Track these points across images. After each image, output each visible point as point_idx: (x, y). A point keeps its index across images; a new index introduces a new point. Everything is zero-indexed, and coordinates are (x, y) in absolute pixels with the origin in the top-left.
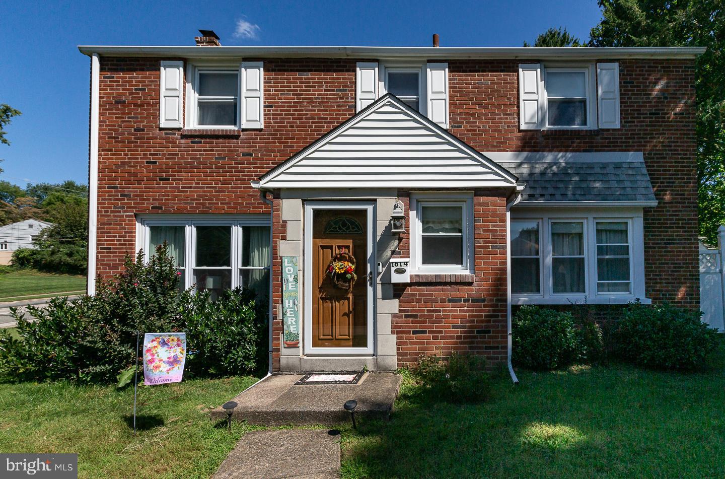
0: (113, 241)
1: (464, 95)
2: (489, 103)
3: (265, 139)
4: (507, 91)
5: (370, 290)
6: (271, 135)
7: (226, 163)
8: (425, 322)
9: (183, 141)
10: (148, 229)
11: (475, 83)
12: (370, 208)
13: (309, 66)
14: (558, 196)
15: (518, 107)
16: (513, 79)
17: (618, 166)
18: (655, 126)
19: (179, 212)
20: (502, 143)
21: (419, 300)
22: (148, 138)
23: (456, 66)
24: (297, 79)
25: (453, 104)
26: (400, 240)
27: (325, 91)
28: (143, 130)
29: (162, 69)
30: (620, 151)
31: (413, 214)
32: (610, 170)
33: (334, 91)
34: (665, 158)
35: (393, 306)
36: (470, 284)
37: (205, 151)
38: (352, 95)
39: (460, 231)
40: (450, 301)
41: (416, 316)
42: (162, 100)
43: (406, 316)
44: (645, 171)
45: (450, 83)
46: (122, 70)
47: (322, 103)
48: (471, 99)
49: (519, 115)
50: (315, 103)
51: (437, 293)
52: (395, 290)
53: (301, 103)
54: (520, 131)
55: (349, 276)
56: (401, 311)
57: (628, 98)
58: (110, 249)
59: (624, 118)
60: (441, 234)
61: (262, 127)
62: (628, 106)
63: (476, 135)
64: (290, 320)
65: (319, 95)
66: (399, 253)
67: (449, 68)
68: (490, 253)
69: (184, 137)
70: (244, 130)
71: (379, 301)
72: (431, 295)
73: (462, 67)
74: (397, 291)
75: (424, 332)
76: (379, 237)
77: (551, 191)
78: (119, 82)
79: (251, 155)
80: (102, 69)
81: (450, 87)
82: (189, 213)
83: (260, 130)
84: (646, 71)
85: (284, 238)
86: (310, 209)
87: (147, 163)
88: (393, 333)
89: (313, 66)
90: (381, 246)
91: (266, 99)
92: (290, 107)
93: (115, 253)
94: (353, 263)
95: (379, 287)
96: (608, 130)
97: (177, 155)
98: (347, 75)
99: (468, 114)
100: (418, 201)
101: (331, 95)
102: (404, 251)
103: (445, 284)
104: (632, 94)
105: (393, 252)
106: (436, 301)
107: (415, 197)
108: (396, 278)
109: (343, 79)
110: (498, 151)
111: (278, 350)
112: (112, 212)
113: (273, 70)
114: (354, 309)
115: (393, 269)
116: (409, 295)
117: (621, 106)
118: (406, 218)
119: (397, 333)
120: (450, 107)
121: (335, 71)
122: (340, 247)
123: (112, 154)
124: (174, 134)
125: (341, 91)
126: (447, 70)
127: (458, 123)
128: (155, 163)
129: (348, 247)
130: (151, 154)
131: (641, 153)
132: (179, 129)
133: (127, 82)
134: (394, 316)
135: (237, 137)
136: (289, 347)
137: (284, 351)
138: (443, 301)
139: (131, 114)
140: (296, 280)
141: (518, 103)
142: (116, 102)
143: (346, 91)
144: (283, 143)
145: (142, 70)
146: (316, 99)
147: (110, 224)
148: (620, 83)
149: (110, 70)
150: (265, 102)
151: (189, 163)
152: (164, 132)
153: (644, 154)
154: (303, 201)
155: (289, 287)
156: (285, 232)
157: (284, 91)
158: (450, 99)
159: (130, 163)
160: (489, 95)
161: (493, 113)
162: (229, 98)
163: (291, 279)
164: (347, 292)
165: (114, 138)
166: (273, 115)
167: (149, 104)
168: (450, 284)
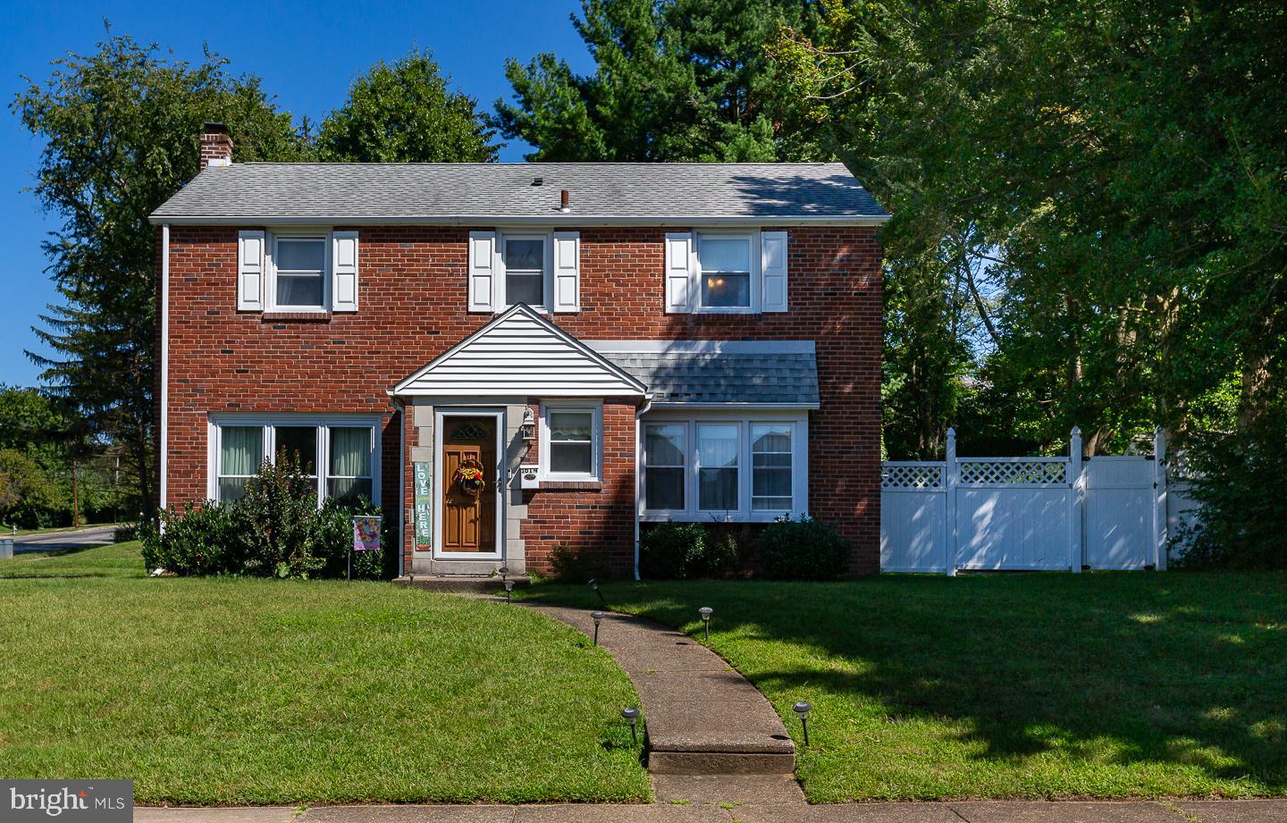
0: (184, 443)
1: (598, 271)
2: (628, 281)
3: (359, 323)
4: (651, 266)
5: (499, 496)
6: (368, 318)
7: (313, 352)
8: (553, 527)
9: (264, 326)
10: (220, 429)
11: (611, 256)
12: (500, 415)
13: (412, 236)
14: (706, 396)
15: (664, 285)
16: (659, 251)
17: (782, 359)
18: (831, 309)
19: (260, 410)
20: (643, 329)
21: (547, 507)
22: (223, 323)
23: (591, 234)
24: (399, 251)
25: (584, 281)
26: (530, 447)
27: (432, 265)
28: (218, 313)
29: (240, 240)
30: (788, 339)
31: (542, 421)
32: (772, 364)
33: (442, 265)
34: (843, 348)
35: (522, 511)
36: (598, 491)
37: (289, 337)
38: (463, 270)
39: (589, 438)
40: (577, 507)
41: (545, 522)
42: (241, 277)
43: (535, 522)
44: (813, 365)
45: (581, 256)
46: (194, 242)
47: (428, 280)
48: (607, 276)
49: (664, 295)
50: (420, 280)
51: (565, 499)
52: (524, 496)
53: (402, 280)
54: (665, 315)
55: (477, 482)
56: (529, 517)
57: (799, 275)
58: (180, 453)
59: (793, 299)
60: (569, 441)
61: (357, 310)
62: (799, 284)
63: (612, 319)
64: (422, 524)
65: (426, 270)
66: (529, 460)
67: (581, 237)
68: (618, 461)
69: (264, 321)
70: (335, 313)
71: (509, 506)
72: (559, 502)
73: (596, 236)
74: (526, 496)
75: (553, 538)
76: (509, 444)
77: (698, 389)
78: (189, 255)
79: (344, 343)
80: (171, 241)
81: (581, 261)
82: (270, 412)
83: (355, 313)
84: (822, 241)
85: (416, 444)
86: (440, 415)
87: (223, 352)
88: (521, 538)
89: (417, 236)
90: (510, 453)
91: (360, 275)
92: (390, 285)
93: (187, 457)
94: (480, 470)
95: (509, 493)
96: (774, 314)
97: (257, 342)
98: (458, 246)
99: (602, 294)
100: (547, 408)
101: (438, 270)
102: (533, 458)
103: (574, 490)
104: (803, 270)
105: (523, 459)
106: (564, 507)
107: (545, 403)
108: (526, 484)
109: (453, 251)
110: (638, 339)
111: (410, 553)
112: (182, 410)
113: (369, 241)
114: (480, 516)
115: (523, 475)
116: (538, 501)
117: (789, 285)
118: (536, 426)
119: (526, 538)
120: (581, 285)
121: (443, 241)
122: (467, 454)
123: (181, 342)
124: (254, 318)
125: (450, 265)
126: (578, 240)
127: (591, 305)
128: (232, 352)
129: (475, 454)
130: (226, 342)
131: (813, 343)
132: (260, 312)
133: (198, 255)
134: (522, 521)
135: (327, 322)
136: (421, 550)
137: (416, 554)
138: (571, 507)
139: (203, 294)
140: (428, 485)
141: (664, 280)
142: (186, 280)
143: (456, 265)
144: (381, 328)
145: (217, 241)
146: (421, 275)
147: (181, 424)
148: (789, 256)
149: (180, 241)
150: (360, 280)
151: (270, 352)
152: (241, 315)
153: (817, 343)
154: (434, 407)
155: (422, 491)
156: (417, 438)
157: (382, 266)
158: (581, 276)
159: (203, 352)
160: (628, 271)
161: (633, 293)
162: (315, 273)
163: (423, 484)
164: (473, 498)
165: (185, 322)
166: (369, 294)
167: (224, 283)
168: (578, 490)
